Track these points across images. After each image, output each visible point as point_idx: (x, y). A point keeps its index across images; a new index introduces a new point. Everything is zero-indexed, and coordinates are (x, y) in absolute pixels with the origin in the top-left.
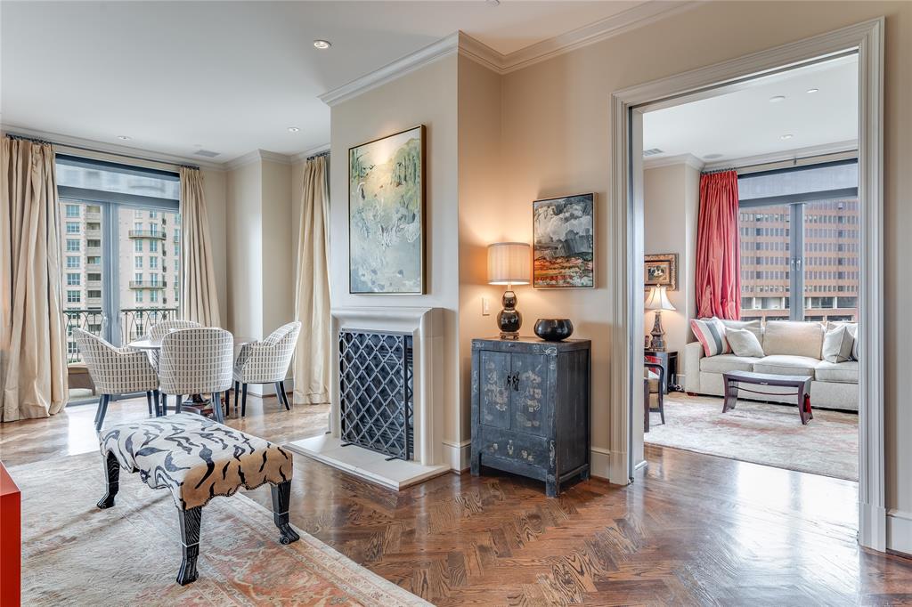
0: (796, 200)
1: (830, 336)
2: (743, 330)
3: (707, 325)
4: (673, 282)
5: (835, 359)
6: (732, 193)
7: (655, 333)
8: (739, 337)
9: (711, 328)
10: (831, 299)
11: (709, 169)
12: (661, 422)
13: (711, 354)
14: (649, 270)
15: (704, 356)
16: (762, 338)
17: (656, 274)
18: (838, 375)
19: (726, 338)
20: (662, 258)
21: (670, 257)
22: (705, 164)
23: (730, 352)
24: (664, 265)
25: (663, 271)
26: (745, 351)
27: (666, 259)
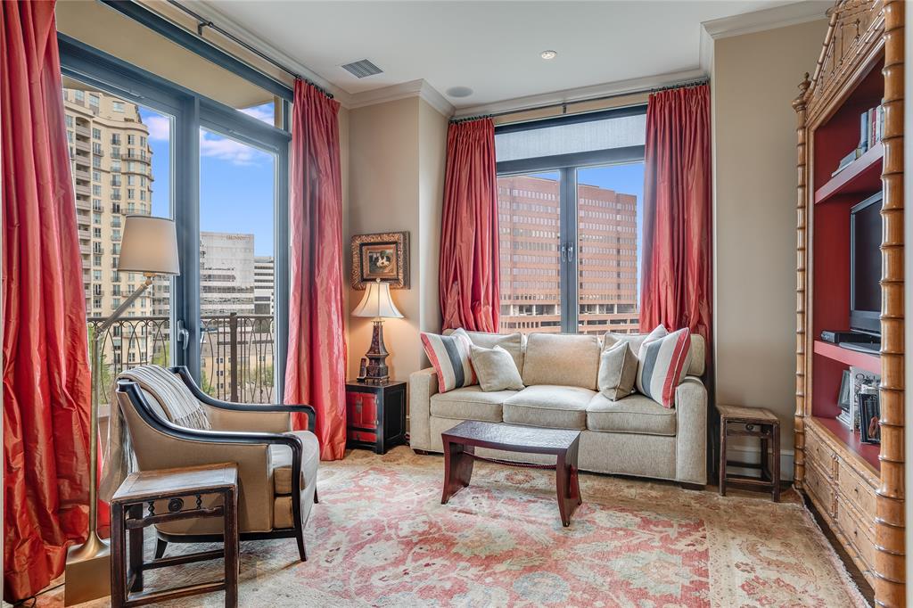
0: (565, 162)
1: (608, 358)
2: (498, 348)
3: (444, 342)
4: (401, 277)
5: (614, 395)
6: (489, 150)
7: (372, 354)
8: (488, 359)
9: (450, 348)
10: (612, 306)
11: (459, 115)
12: (297, 557)
13: (447, 387)
14: (371, 257)
15: (438, 392)
16: (521, 359)
17: (379, 264)
18: (617, 420)
19: (470, 361)
20: (386, 238)
21: (396, 236)
22: (454, 108)
23: (475, 383)
24: (390, 251)
25: (389, 259)
26: (495, 383)
27: (392, 239)
